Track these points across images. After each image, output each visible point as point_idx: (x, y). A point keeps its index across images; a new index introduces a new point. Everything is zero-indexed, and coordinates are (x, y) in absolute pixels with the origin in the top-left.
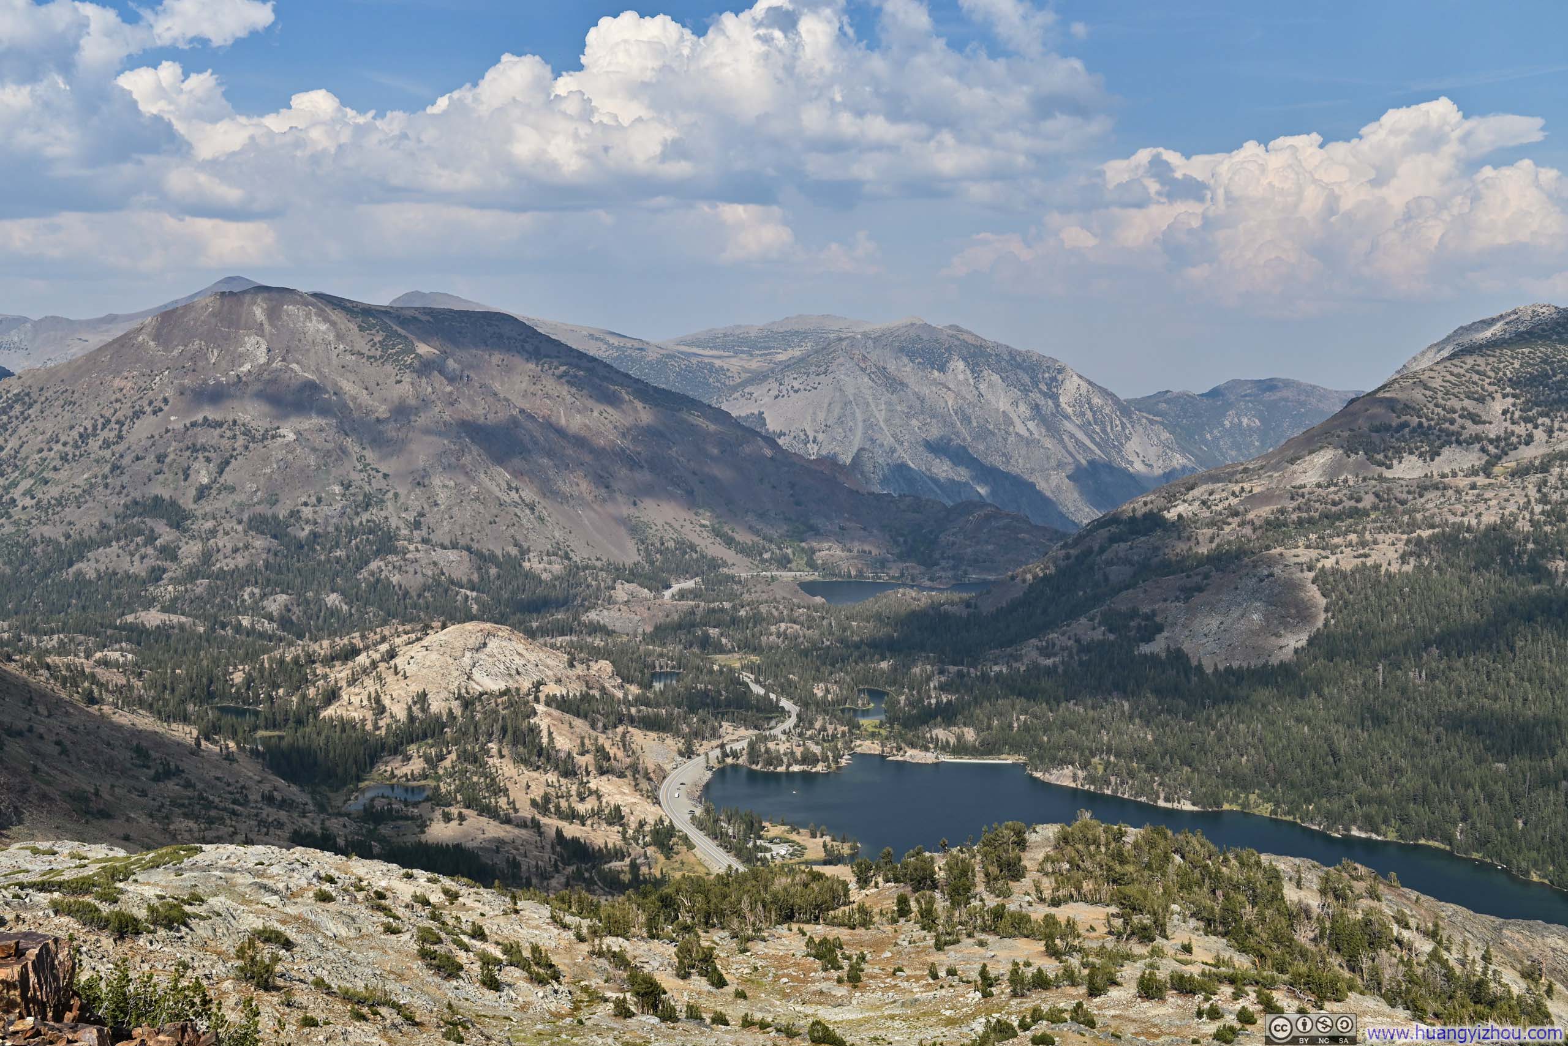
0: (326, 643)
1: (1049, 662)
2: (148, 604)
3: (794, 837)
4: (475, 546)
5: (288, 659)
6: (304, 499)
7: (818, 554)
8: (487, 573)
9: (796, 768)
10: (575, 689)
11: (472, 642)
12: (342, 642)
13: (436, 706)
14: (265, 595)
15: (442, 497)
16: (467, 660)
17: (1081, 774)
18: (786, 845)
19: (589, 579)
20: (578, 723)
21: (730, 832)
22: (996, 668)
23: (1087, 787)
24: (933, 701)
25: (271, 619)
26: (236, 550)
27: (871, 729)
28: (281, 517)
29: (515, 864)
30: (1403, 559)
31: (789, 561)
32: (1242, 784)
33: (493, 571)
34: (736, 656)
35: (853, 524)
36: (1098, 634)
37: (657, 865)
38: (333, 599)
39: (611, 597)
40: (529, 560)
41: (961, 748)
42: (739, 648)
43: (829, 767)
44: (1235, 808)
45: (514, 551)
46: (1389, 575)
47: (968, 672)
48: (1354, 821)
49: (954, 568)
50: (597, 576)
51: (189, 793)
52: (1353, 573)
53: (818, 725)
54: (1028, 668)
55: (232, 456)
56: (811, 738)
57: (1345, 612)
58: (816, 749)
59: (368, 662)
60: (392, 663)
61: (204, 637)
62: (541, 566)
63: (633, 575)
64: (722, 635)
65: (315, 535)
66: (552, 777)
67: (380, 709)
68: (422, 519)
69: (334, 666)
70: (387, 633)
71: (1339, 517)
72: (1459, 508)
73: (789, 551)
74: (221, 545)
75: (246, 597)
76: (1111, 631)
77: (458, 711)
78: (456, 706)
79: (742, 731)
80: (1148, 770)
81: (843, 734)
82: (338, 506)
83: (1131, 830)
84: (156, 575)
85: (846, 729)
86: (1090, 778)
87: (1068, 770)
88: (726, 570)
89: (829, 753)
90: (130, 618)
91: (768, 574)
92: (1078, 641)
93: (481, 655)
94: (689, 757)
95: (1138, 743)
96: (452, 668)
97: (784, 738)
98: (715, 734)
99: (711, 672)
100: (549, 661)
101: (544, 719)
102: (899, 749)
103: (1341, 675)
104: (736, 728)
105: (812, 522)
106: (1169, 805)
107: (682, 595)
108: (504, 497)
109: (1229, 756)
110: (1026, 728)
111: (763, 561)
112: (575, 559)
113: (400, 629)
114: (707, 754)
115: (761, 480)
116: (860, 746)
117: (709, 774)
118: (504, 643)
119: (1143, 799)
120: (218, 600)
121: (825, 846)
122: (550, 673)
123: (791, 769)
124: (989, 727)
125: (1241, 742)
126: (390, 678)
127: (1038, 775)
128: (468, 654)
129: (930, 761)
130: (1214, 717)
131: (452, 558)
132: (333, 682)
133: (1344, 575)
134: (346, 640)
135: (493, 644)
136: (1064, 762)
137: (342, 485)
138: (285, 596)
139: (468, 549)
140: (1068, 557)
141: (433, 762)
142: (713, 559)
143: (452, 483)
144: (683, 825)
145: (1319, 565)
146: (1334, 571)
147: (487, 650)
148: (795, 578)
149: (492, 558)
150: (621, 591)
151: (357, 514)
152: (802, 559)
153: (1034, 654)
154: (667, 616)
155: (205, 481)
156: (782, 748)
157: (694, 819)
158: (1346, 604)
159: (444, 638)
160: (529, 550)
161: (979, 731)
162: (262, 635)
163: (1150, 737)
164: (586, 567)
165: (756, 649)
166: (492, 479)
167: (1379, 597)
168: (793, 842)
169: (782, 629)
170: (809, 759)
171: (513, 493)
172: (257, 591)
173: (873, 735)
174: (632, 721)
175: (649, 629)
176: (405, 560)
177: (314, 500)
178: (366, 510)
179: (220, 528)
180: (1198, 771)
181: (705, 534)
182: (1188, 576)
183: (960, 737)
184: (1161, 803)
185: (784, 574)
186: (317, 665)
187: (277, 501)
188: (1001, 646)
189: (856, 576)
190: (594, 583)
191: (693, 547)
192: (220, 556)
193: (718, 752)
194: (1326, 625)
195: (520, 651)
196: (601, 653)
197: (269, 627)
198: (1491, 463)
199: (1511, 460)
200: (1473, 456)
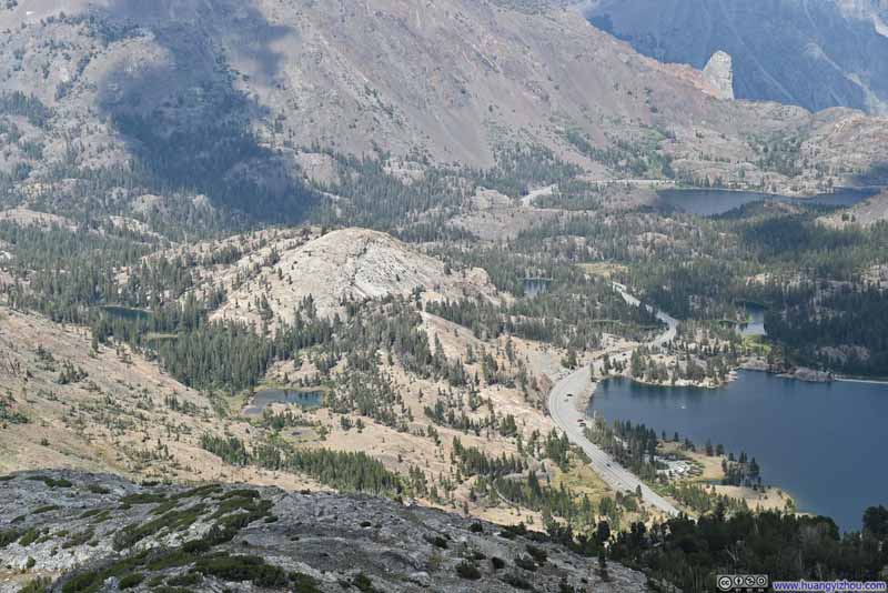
0: (206, 246)
2: (17, 202)
3: (690, 454)
4: (336, 150)
5: (170, 260)
6: (165, 100)
7: (674, 161)
8: (349, 177)
9: (682, 383)
10: (454, 297)
11: (355, 247)
12: (222, 245)
13: (323, 311)
14: (133, 195)
15: (302, 100)
16: (349, 266)
18: (683, 462)
19: (450, 185)
20: (462, 330)
21: (625, 445)
24: (819, 317)
25: (142, 220)
26: (101, 150)
27: (754, 344)
28: (144, 116)
29: (417, 474)
31: (645, 169)
33: (355, 175)
34: (603, 265)
35: (711, 132)
37: (555, 478)
38: (200, 201)
39: (471, 202)
40: (389, 165)
41: (853, 367)
42: (606, 257)
43: (717, 383)
45: (374, 156)
49: (819, 177)
50: (457, 181)
51: (95, 396)
53: (699, 339)
55: (91, 54)
56: (695, 351)
58: (702, 364)
59: (251, 266)
60: (276, 267)
61: (78, 236)
62: (402, 170)
63: (491, 181)
64: (587, 243)
65: (178, 137)
66: (443, 385)
67: (268, 314)
68: (283, 122)
69: (216, 269)
70: (266, 237)
73: (645, 159)
74: (85, 144)
75: (114, 196)
77: (344, 317)
78: (341, 311)
79: (622, 343)
81: (726, 349)
82: (199, 108)
84: (22, 172)
85: (728, 342)
88: (581, 177)
89: (715, 369)
91: (625, 181)
93: (362, 261)
94: (573, 368)
96: (335, 273)
97: (666, 350)
98: (596, 345)
99: (583, 281)
100: (427, 269)
101: (430, 326)
102: (788, 365)
104: (616, 339)
105: (668, 129)
107: (541, 202)
108: (362, 100)
111: (619, 169)
112: (433, 164)
113: (279, 233)
114: (592, 365)
116: (746, 361)
117: (594, 387)
118: (383, 250)
120: (86, 200)
121: (724, 465)
122: (428, 280)
123: (677, 383)
126: (275, 282)
128: (350, 260)
131: (314, 162)
132: (218, 286)
134: (225, 244)
135: (372, 251)
137: (203, 86)
138: (153, 197)
139: (330, 153)
141: (326, 367)
142: (569, 165)
143: (312, 86)
144: (577, 437)
147: (368, 256)
148: (652, 186)
149: (353, 163)
150: (482, 198)
151: (218, 116)
152: (658, 167)
154: (531, 224)
155: (66, 79)
156: (666, 361)
157: (587, 432)
159: (326, 243)
160: (389, 154)
161: (872, 349)
162: (134, 236)
164: (446, 173)
165: (622, 258)
166: (350, 83)
168: (690, 459)
169: (649, 239)
170: (694, 373)
171: (371, 97)
172: (124, 191)
174: (511, 329)
175: (513, 236)
176: (268, 162)
177: (175, 100)
178: (227, 112)
179: (84, 128)
181: (560, 141)
183: (852, 357)
185: (639, 182)
186: (199, 268)
187: (139, 101)
189: (714, 184)
190: (454, 189)
191: (549, 154)
192: (86, 155)
193: (601, 363)
195: (399, 258)
196: (472, 260)
197: (141, 228)
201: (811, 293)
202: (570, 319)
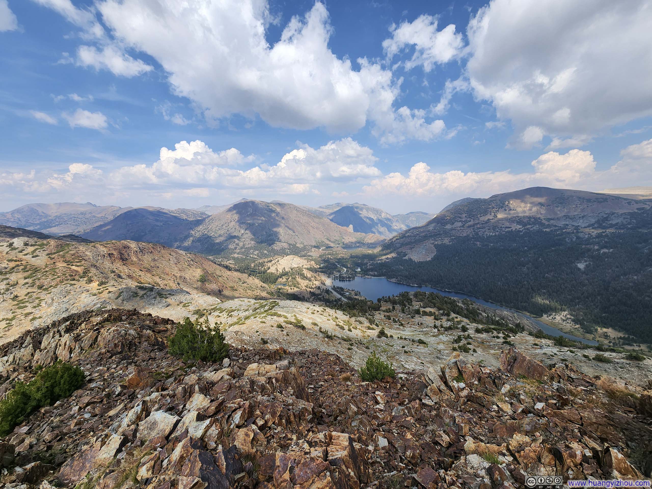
0: (266, 259)
2: (235, 253)
3: (349, 291)
4: (288, 242)
5: (260, 262)
7: (344, 242)
8: (291, 247)
9: (347, 279)
10: (309, 267)
11: (292, 259)
12: (269, 259)
13: (287, 270)
16: (291, 262)
17: (396, 280)
19: (307, 247)
20: (310, 272)
21: (338, 290)
22: (379, 262)
24: (369, 267)
25: (256, 255)
26: (249, 244)
28: (256, 238)
29: (304, 297)
30: (450, 242)
31: (340, 244)
32: (425, 281)
35: (350, 237)
37: (327, 296)
38: (265, 252)
39: (311, 250)
40: (297, 245)
41: (374, 275)
42: (334, 259)
43: (353, 279)
44: (424, 285)
45: (295, 243)
46: (447, 245)
47: (374, 262)
48: (446, 288)
50: (309, 247)
51: (248, 286)
52: (441, 245)
53: (350, 272)
55: (247, 228)
56: (349, 274)
57: (440, 252)
58: (350, 276)
59: (274, 262)
60: (279, 262)
61: (245, 259)
62: (299, 245)
63: (315, 247)
64: (331, 257)
65: (261, 241)
66: (308, 281)
67: (277, 271)
68: (279, 238)
69: (268, 263)
70: (277, 257)
71: (437, 235)
72: (459, 233)
73: (340, 242)
74: (246, 243)
75: (251, 252)
76: (398, 255)
77: (290, 271)
78: (290, 270)
81: (354, 273)
84: (236, 248)
86: (398, 281)
87: (394, 279)
88: (329, 245)
89: (353, 277)
90: (232, 256)
91: (337, 246)
93: (293, 261)
94: (329, 278)
95: (406, 275)
96: (289, 263)
97: (345, 274)
98: (333, 273)
99: (331, 263)
100: (304, 262)
101: (305, 272)
102: (364, 276)
103: (440, 262)
104: (336, 272)
106: (412, 285)
107: (323, 250)
110: (385, 272)
111: (336, 244)
112: (304, 244)
113: (279, 257)
114: (332, 277)
117: (333, 281)
118: (297, 259)
119: (407, 284)
120: (246, 252)
122: (304, 264)
125: (424, 274)
126: (278, 265)
127: (389, 280)
130: (418, 270)
131: (285, 244)
132: (269, 266)
133: (439, 245)
135: (295, 259)
137: (266, 232)
138: (257, 251)
140: (389, 242)
141: (287, 279)
142: (327, 244)
143: (284, 232)
144: (330, 289)
145: (434, 243)
146: (437, 244)
148: (341, 247)
149: (291, 244)
150: (313, 250)
151: (268, 237)
152: (342, 243)
153: (385, 259)
154: (321, 254)
155: (243, 232)
156: (345, 276)
157: (332, 288)
158: (440, 250)
159: (287, 258)
160: (297, 243)
161: (377, 272)
162: (255, 258)
163: (407, 273)
164: (307, 245)
165: (337, 259)
167: (446, 249)
169: (341, 255)
172: (253, 250)
173: (359, 273)
174: (319, 271)
175: (318, 256)
176: (277, 245)
177: (261, 235)
178: (270, 237)
179: (246, 240)
180: (416, 279)
181: (326, 239)
182: (411, 246)
185: (339, 246)
186: (265, 263)
188: (379, 258)
189: (351, 246)
191: (324, 242)
192: (246, 245)
193: (334, 277)
194: (436, 254)
195: (299, 260)
196: (312, 260)
197: (255, 257)
198: (464, 225)
199: (467, 225)
200: (460, 224)
201: (367, 263)
202: (329, 270)
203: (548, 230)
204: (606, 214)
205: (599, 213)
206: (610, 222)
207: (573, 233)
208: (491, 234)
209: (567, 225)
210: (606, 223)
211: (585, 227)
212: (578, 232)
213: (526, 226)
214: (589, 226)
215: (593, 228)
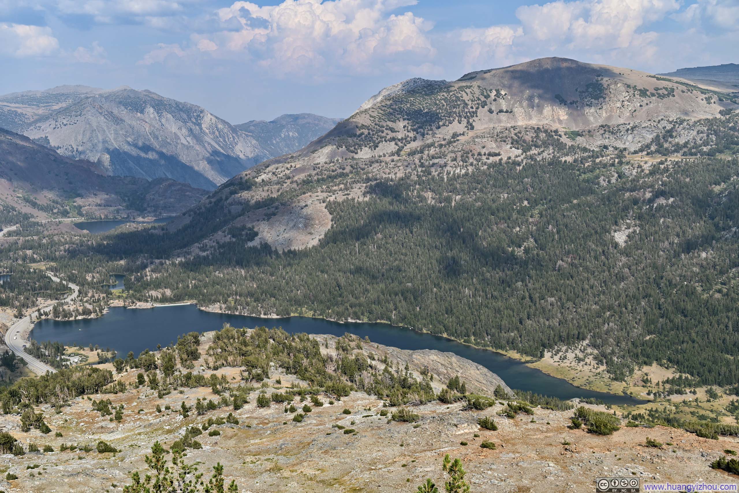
1: (205, 254)
3: (82, 352)
7: (83, 208)
9: (80, 318)
17: (224, 306)
18: (78, 356)
21: (47, 353)
22: (179, 259)
23: (227, 312)
24: (149, 278)
27: (118, 294)
30: (364, 195)
31: (68, 213)
32: (299, 303)
34: (43, 263)
36: (228, 239)
41: (164, 299)
42: (44, 259)
43: (97, 315)
44: (296, 315)
46: (359, 203)
47: (165, 262)
48: (349, 315)
49: (155, 211)
52: (343, 203)
53: (90, 295)
54: (195, 258)
56: (87, 302)
57: (340, 221)
58: (90, 307)
64: (33, 253)
71: (335, 177)
72: (387, 171)
73: (68, 208)
76: (233, 237)
79: (49, 302)
80: (255, 301)
81: (104, 298)
83: (249, 330)
85: (105, 295)
86: (229, 308)
87: (217, 305)
88: (33, 220)
89: (97, 309)
91: (57, 220)
92: (218, 243)
94: (21, 318)
95: (250, 289)
97: (72, 303)
98: (34, 304)
99: (29, 273)
102: (133, 303)
103: (340, 249)
104: (46, 300)
105: (79, 192)
106: (266, 317)
107: (9, 234)
109: (292, 291)
110: (196, 287)
111: (54, 214)
114: (30, 315)
115: (49, 172)
116: (113, 303)
117: (32, 326)
119: (254, 315)
121: (98, 354)
123: (77, 318)
124: (177, 288)
125: (297, 284)
127: (203, 308)
129: (149, 307)
130: (284, 274)
133: (339, 204)
136: (215, 301)
140: (210, 203)
142: (26, 214)
144: (20, 353)
145: (328, 200)
146: (335, 202)
148: (72, 221)
152: (75, 211)
153: (197, 251)
156: (72, 308)
157: (26, 349)
158: (341, 217)
161: (172, 290)
163: (255, 286)
165: (54, 259)
167: (355, 213)
168: (81, 354)
169: (67, 248)
170: (86, 312)
173: (119, 297)
180: (278, 299)
181: (20, 202)
182: (268, 209)
183: (163, 294)
184: (262, 316)
185: (66, 219)
188: (181, 248)
189: (104, 218)
191: (13, 209)
193: (37, 313)
194: (332, 227)
198: (400, 150)
199: (408, 148)
200: (392, 147)
202: (20, 293)
203: (569, 159)
204: (671, 122)
205: (659, 122)
206: (677, 140)
207: (613, 165)
208: (458, 171)
209: (606, 147)
210: (670, 143)
211: (635, 152)
212: (621, 163)
213: (529, 149)
214: (641, 150)
215: (648, 154)
